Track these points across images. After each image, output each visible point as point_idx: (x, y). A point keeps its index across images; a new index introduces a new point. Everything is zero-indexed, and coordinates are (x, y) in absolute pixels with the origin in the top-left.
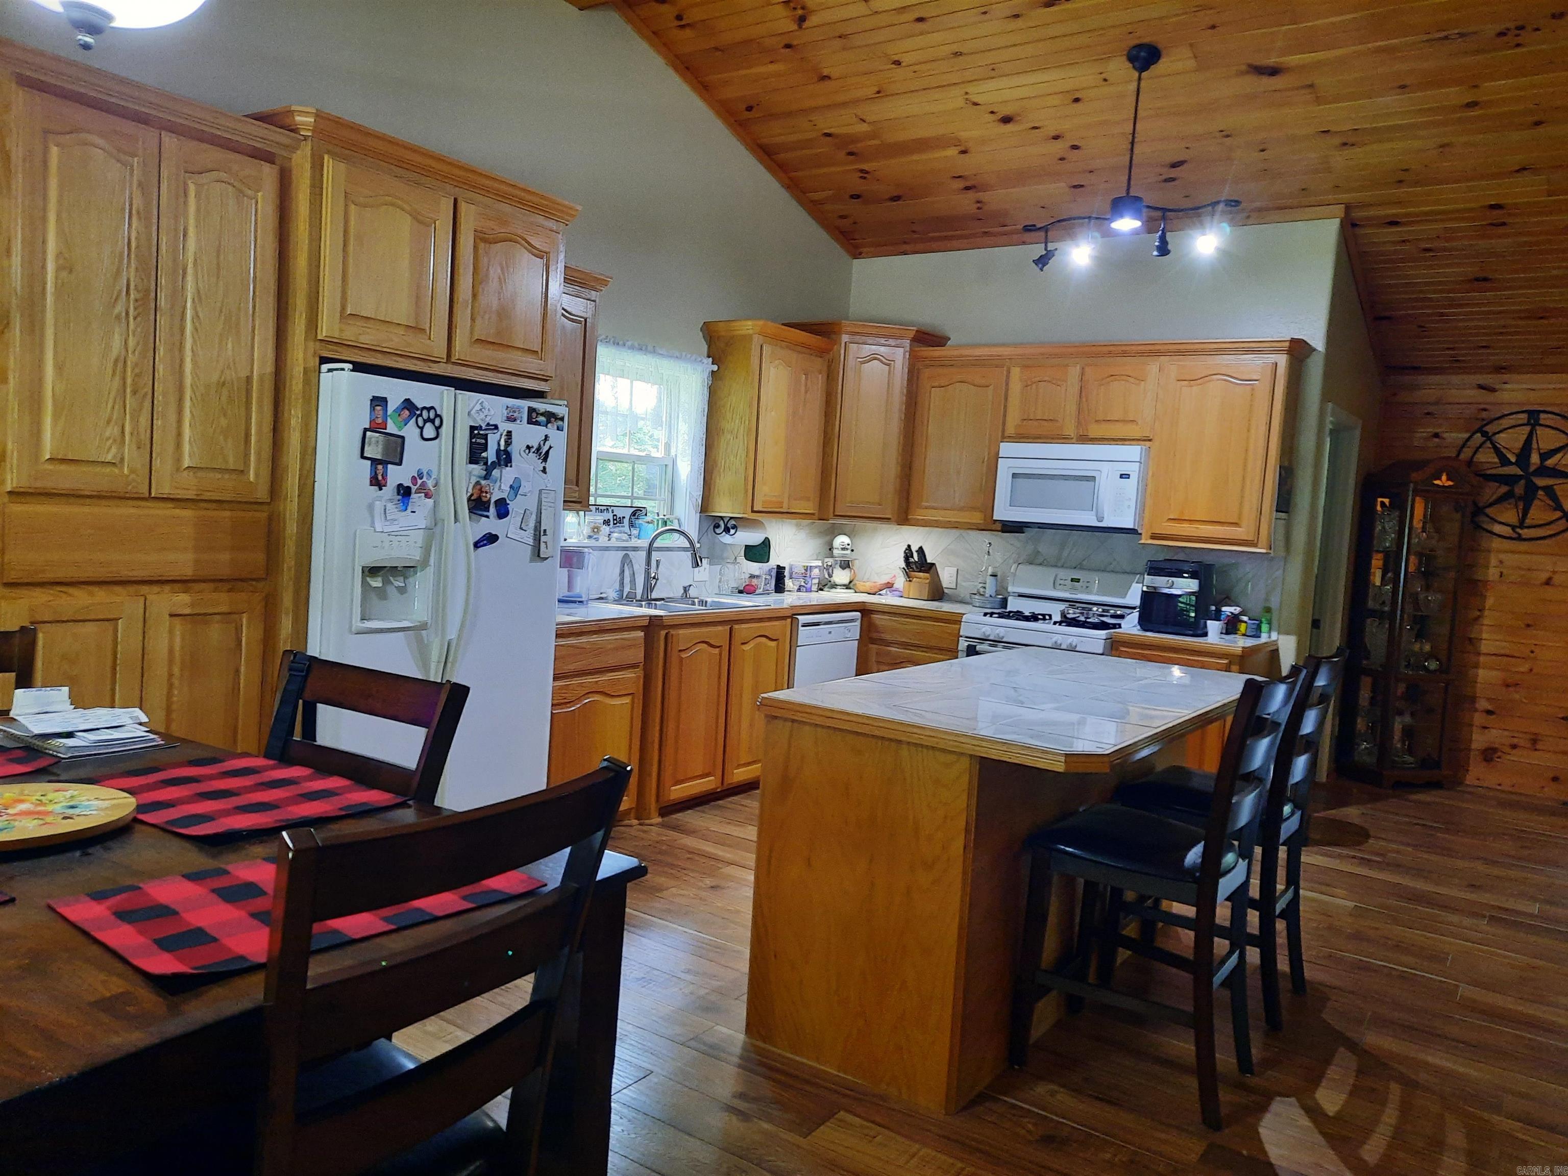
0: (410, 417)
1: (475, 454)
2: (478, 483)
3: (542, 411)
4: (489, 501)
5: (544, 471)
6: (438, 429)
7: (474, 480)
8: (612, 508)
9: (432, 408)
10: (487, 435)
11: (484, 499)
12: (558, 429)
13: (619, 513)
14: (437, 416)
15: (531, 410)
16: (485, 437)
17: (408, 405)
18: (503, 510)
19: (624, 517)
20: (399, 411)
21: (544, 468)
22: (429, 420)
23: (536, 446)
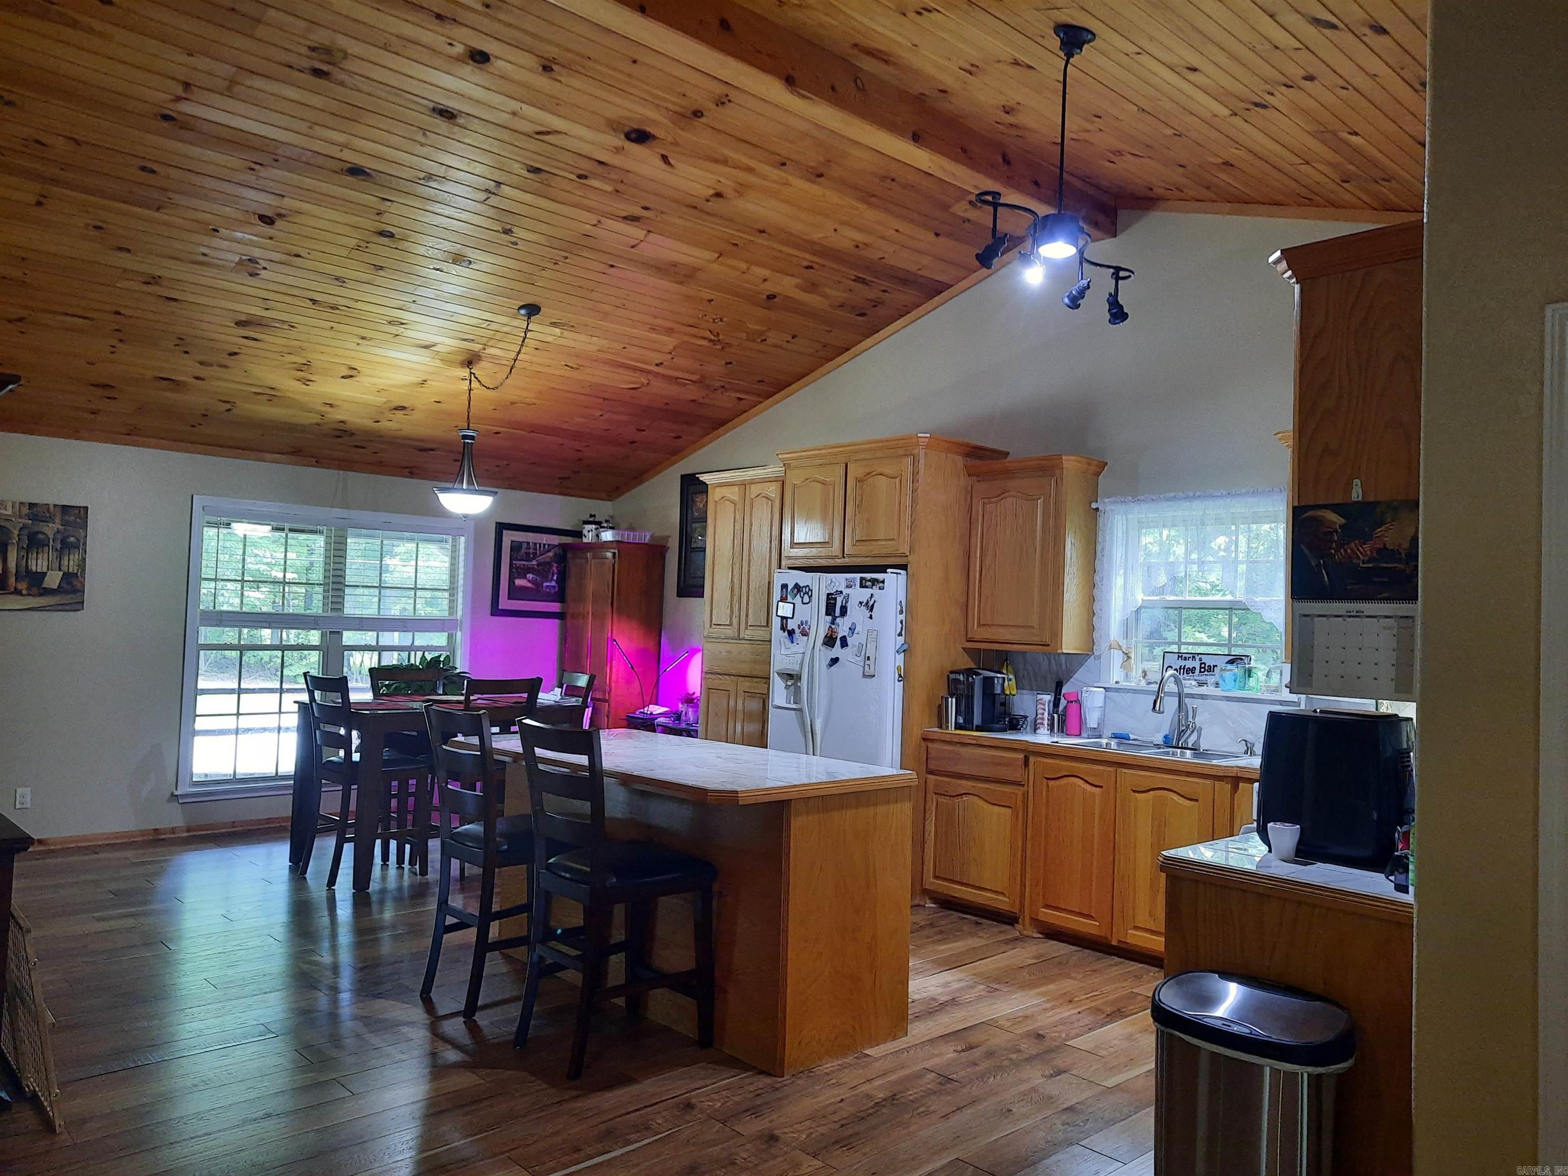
0: (798, 592)
1: (830, 610)
2: (830, 627)
3: (869, 578)
4: (837, 637)
5: (871, 617)
6: (810, 597)
7: (828, 625)
8: (1200, 656)
9: (808, 586)
10: (836, 598)
11: (834, 637)
12: (880, 589)
13: (1209, 661)
14: (809, 589)
15: (862, 579)
16: (835, 599)
17: (797, 586)
18: (844, 643)
19: (1214, 666)
20: (792, 590)
21: (871, 615)
22: (806, 593)
23: (865, 602)
